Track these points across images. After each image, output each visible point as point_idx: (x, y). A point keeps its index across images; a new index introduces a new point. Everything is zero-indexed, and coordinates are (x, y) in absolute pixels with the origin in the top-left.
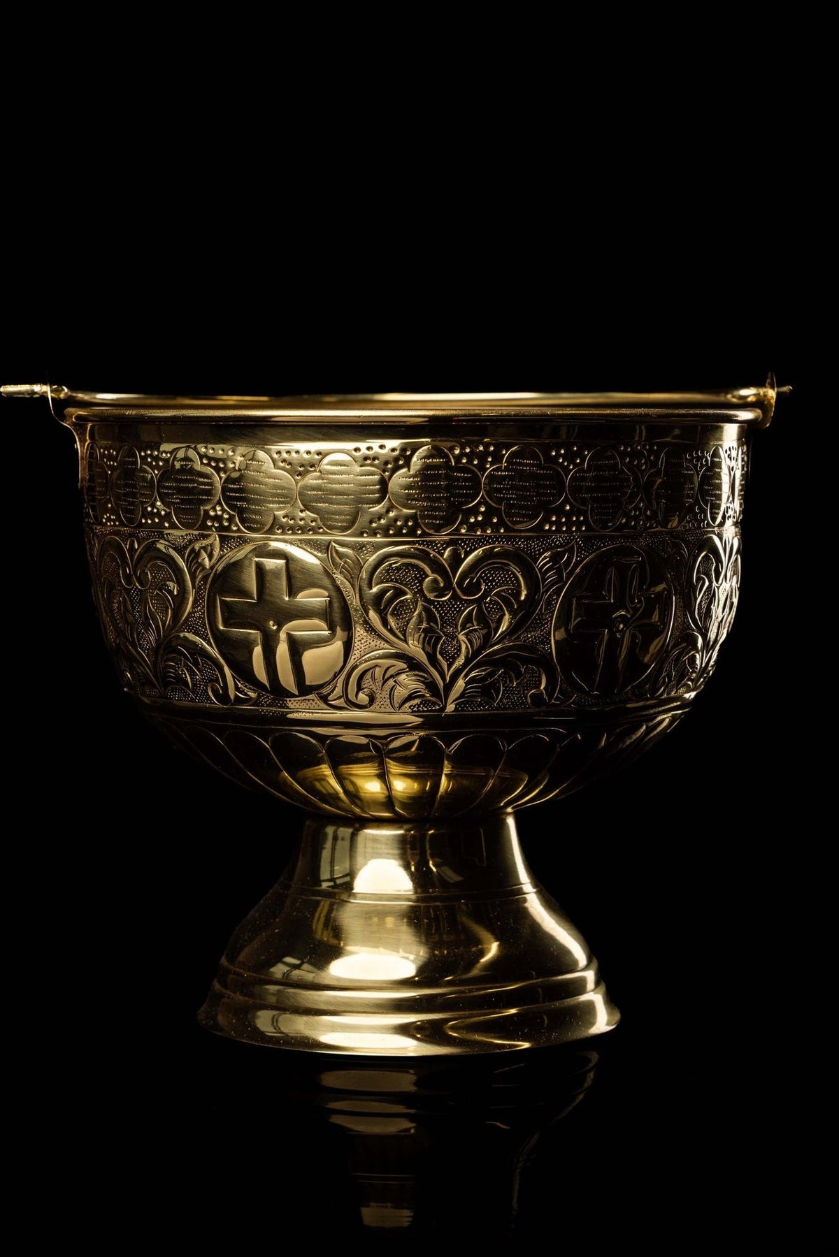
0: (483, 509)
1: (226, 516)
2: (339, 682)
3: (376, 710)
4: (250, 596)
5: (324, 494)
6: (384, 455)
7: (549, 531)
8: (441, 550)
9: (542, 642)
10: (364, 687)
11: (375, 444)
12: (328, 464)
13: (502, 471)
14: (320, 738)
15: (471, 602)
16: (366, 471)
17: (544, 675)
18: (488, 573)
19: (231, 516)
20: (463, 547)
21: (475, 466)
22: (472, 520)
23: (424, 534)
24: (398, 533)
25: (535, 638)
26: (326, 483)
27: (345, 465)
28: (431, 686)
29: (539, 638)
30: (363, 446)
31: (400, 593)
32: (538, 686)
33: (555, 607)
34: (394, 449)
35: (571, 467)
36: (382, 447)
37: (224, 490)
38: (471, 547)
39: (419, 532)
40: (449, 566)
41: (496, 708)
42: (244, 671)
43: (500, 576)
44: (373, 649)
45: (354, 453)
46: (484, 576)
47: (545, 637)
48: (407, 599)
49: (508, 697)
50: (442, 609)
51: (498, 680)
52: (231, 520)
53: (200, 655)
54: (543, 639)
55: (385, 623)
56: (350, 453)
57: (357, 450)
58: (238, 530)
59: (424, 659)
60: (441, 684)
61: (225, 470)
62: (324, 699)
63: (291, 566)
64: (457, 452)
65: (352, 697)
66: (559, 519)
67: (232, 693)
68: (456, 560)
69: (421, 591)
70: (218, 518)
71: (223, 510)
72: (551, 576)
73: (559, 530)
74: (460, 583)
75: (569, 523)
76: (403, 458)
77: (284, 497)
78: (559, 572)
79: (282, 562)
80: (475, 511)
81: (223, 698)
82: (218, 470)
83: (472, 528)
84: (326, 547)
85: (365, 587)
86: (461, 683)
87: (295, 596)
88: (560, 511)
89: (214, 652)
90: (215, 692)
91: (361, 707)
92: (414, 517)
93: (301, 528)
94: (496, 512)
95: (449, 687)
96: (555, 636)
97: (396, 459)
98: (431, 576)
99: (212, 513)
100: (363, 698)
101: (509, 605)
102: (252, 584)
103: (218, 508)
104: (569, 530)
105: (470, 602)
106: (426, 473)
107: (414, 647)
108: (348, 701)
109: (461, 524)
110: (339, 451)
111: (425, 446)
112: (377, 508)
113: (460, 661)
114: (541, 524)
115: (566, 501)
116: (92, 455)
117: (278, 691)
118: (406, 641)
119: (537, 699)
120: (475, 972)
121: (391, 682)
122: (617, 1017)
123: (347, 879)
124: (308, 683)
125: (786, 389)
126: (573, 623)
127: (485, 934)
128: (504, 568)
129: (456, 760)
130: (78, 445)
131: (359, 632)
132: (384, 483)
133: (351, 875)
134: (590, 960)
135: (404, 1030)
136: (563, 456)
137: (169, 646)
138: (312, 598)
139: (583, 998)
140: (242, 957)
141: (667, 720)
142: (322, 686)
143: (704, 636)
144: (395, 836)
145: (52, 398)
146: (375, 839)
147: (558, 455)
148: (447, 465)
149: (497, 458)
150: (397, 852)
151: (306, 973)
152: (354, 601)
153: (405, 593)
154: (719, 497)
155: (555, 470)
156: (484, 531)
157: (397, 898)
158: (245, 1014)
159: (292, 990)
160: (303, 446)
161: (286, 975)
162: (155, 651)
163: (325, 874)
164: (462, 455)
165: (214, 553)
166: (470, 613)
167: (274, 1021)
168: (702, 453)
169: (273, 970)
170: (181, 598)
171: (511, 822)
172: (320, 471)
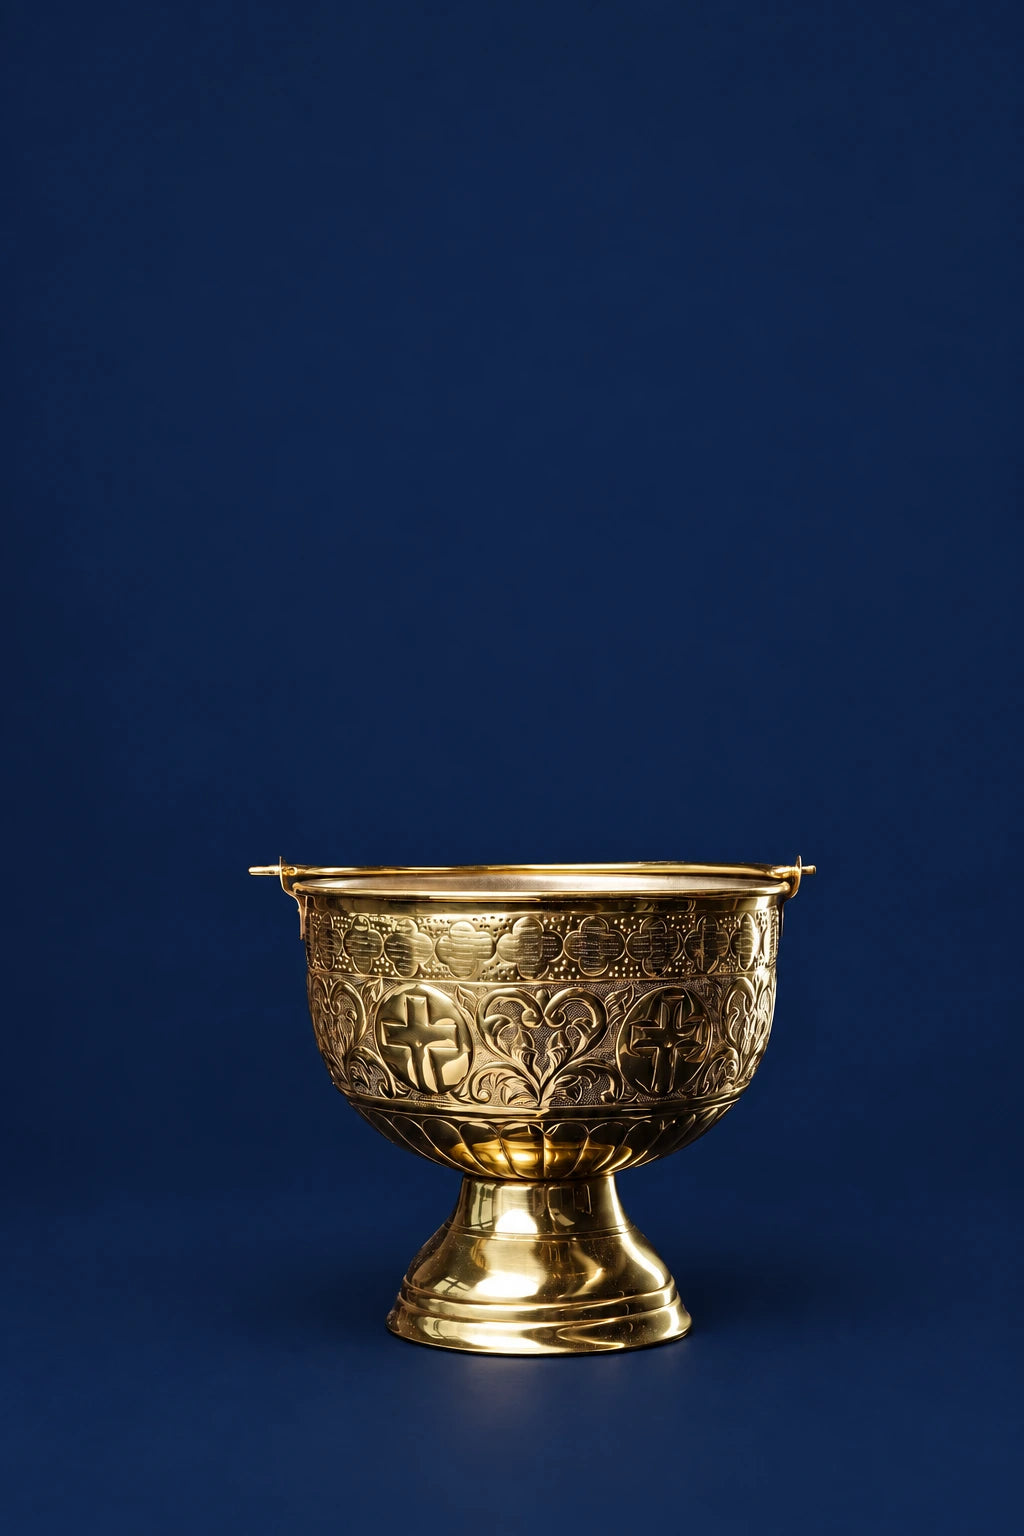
0: (565, 962)
1: (387, 964)
2: (467, 1083)
3: (493, 1105)
4: (403, 1023)
5: (453, 951)
6: (494, 924)
7: (613, 977)
8: (535, 992)
9: (610, 1057)
10: (483, 1088)
11: (488, 915)
12: (455, 930)
13: (578, 935)
14: (456, 1123)
15: (557, 1029)
16: (481, 935)
17: (612, 1080)
18: (570, 1008)
19: (391, 964)
20: (551, 989)
21: (559, 931)
22: (557, 970)
23: (522, 979)
24: (504, 979)
25: (605, 1054)
26: (454, 943)
27: (466, 931)
28: (530, 1087)
29: (608, 1053)
30: (479, 917)
31: (506, 1022)
32: (608, 1088)
33: (619, 1032)
34: (501, 920)
35: (630, 932)
36: (492, 918)
37: (386, 946)
38: (557, 989)
39: (519, 979)
40: (541, 1003)
41: (579, 1104)
42: (402, 1076)
43: (578, 1010)
44: (489, 1061)
45: (473, 922)
46: (567, 1010)
47: (612, 1053)
48: (511, 1027)
49: (587, 1096)
50: (536, 1034)
51: (578, 1084)
52: (391, 969)
53: (372, 1062)
54: (611, 1055)
55: (496, 1043)
56: (470, 922)
57: (475, 920)
58: (396, 975)
59: (523, 1068)
60: (537, 1086)
61: (387, 932)
62: (457, 1096)
63: (430, 1001)
64: (546, 921)
65: (475, 1094)
66: (620, 968)
67: (394, 1089)
68: (546, 999)
69: (520, 1021)
70: (382, 966)
71: (386, 961)
72: (616, 1010)
73: (620, 976)
74: (549, 1015)
75: (627, 972)
76: (508, 927)
77: (424, 952)
78: (621, 1007)
79: (423, 999)
80: (559, 964)
81: (389, 1093)
82: (382, 933)
83: (557, 976)
84: (454, 989)
85: (481, 1018)
86: (551, 1087)
87: (433, 1023)
88: (620, 963)
89: (380, 1060)
90: (384, 1090)
91: (482, 1102)
92: (515, 969)
93: (437, 975)
94: (575, 965)
95: (542, 1090)
96: (620, 1051)
97: (505, 926)
98: (528, 1010)
99: (378, 963)
100: (483, 1095)
101: (584, 1031)
102: (404, 1013)
103: (382, 959)
104: (627, 976)
105: (555, 1029)
106: (524, 938)
107: (517, 1060)
108: (473, 1098)
109: (549, 972)
110: (463, 921)
111: (524, 917)
112: (488, 962)
113: (550, 1071)
114: (607, 973)
115: (626, 956)
116: (308, 917)
117: (424, 1090)
118: (511, 1056)
119: (609, 1098)
120: (583, 1291)
121: (501, 1085)
122: (688, 1322)
123: (491, 1224)
124: (446, 1083)
125: (811, 868)
126: (633, 1043)
127: (589, 1262)
128: (579, 1003)
129: (554, 1139)
130: (300, 910)
131: (478, 1049)
132: (494, 945)
133: (494, 1220)
134: (667, 1283)
135: (528, 1334)
136: (624, 924)
137: (351, 1056)
138: (445, 1025)
139: (661, 1310)
140: (415, 1276)
141: (716, 1110)
142: (455, 1086)
143: (739, 1051)
144: (521, 1192)
145: (284, 876)
146: (510, 1194)
147: (619, 923)
148: (537, 931)
149: (575, 926)
150: (526, 1204)
151: (461, 1290)
152: (473, 1028)
153: (509, 1022)
154: (749, 950)
155: (617, 934)
156: (566, 977)
157: (525, 1236)
158: (415, 1319)
159: (449, 1303)
160: (437, 917)
161: (445, 1292)
162: (345, 1058)
163: (474, 1220)
164: (549, 923)
165: (381, 992)
166: (556, 1038)
167: (436, 1326)
168: (733, 918)
169: (436, 1288)
170: (359, 1022)
171: (611, 1181)
172: (450, 936)
